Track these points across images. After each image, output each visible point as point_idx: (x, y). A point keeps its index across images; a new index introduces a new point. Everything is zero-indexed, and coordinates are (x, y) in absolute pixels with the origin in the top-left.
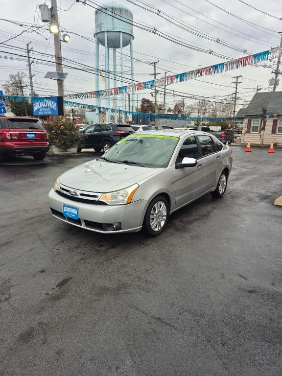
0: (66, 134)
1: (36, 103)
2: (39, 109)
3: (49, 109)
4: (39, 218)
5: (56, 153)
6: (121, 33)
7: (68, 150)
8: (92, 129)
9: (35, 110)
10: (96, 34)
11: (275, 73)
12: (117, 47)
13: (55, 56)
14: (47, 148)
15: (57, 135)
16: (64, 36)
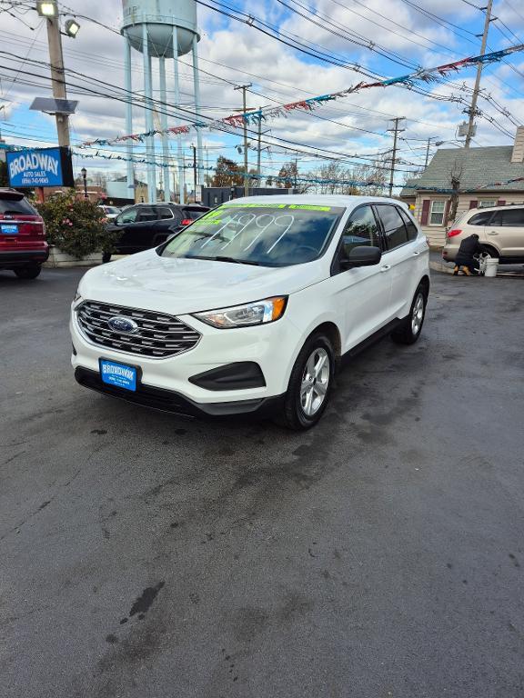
0: (80, 226)
1: (16, 160)
2: (22, 173)
3: (43, 173)
4: (51, 415)
5: (61, 264)
6: (175, 28)
7: (85, 258)
8: (133, 215)
9: (12, 176)
10: (126, 28)
11: (470, 112)
12: (165, 56)
13: (51, 65)
14: (43, 254)
15: (63, 227)
16: (69, 24)
